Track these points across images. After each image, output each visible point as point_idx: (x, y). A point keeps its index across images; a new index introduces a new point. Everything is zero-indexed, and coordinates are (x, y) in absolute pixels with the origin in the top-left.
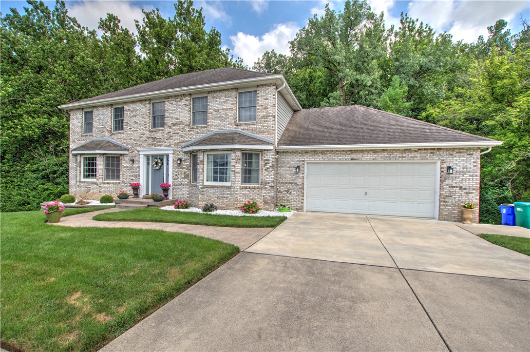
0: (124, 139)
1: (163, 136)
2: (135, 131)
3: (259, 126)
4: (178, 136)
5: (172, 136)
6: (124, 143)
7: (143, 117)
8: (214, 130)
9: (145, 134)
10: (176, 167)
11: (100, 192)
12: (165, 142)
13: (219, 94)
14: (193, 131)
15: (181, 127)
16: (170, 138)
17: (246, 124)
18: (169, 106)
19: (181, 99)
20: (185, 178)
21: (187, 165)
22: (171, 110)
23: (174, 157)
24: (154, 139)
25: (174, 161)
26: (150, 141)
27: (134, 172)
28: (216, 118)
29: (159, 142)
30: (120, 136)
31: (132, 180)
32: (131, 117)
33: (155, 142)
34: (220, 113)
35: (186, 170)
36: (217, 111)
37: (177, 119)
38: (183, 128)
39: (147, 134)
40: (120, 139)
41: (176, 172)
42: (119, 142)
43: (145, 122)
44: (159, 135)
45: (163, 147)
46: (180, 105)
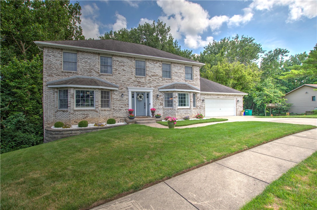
0: (113, 80)
1: (146, 81)
2: (124, 75)
3: (194, 82)
4: (155, 82)
5: (152, 82)
6: (114, 83)
7: (130, 68)
8: (175, 82)
9: (132, 78)
10: (155, 99)
11: (99, 117)
12: (147, 85)
13: (177, 65)
14: (164, 80)
15: (157, 77)
16: (150, 83)
17: (189, 81)
18: (149, 65)
19: (157, 63)
20: (161, 105)
21: (162, 98)
22: (151, 67)
23: (154, 93)
24: (139, 82)
25: (153, 96)
26: (136, 83)
27: (123, 102)
28: (176, 76)
29: (143, 84)
30: (109, 77)
31: (121, 107)
32: (120, 66)
33: (140, 84)
34: (178, 74)
35: (161, 101)
36: (177, 73)
37: (154, 73)
38: (158, 78)
39: (134, 79)
40: (110, 79)
41: (155, 102)
42: (108, 82)
43: (131, 71)
44: (142, 80)
45: (146, 87)
46: (156, 66)
